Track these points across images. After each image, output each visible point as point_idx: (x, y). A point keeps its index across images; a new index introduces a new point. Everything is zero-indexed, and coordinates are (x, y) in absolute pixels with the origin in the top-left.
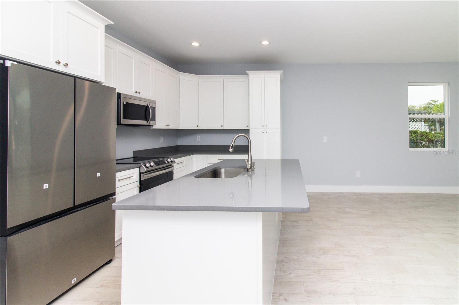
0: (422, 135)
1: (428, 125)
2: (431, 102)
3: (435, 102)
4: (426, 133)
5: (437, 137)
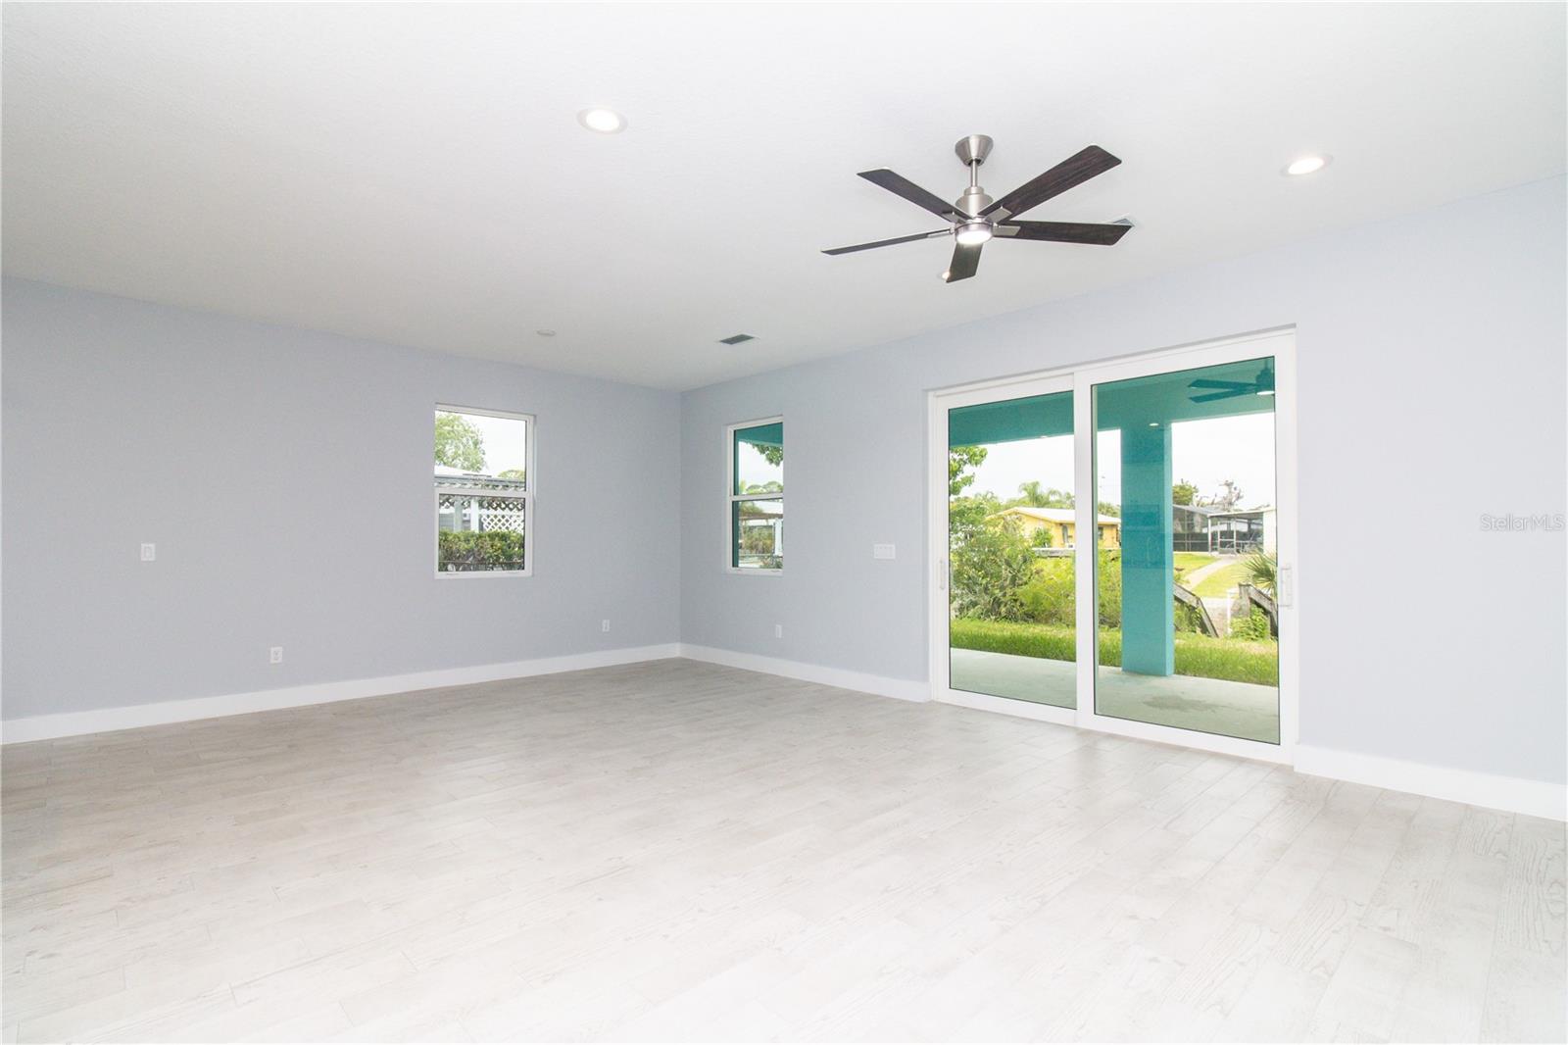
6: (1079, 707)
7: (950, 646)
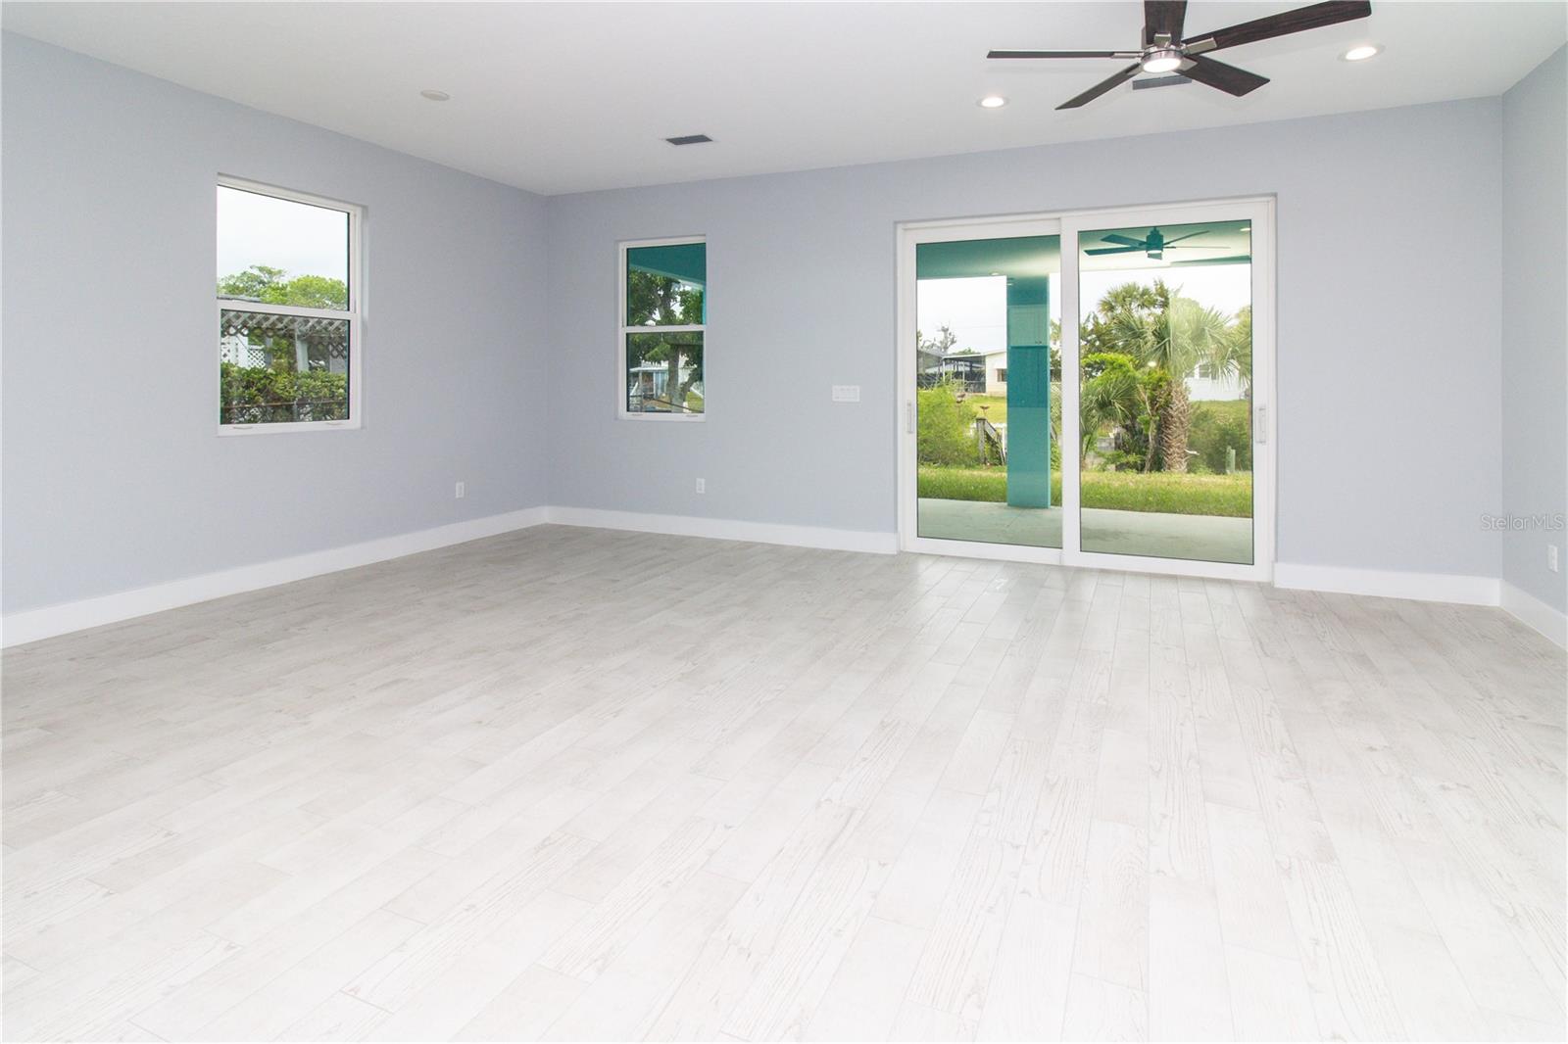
0: (248, 382)
1: (262, 350)
2: (256, 272)
3: (270, 273)
4: (262, 376)
5: (304, 388)
6: (1065, 545)
7: (918, 497)
